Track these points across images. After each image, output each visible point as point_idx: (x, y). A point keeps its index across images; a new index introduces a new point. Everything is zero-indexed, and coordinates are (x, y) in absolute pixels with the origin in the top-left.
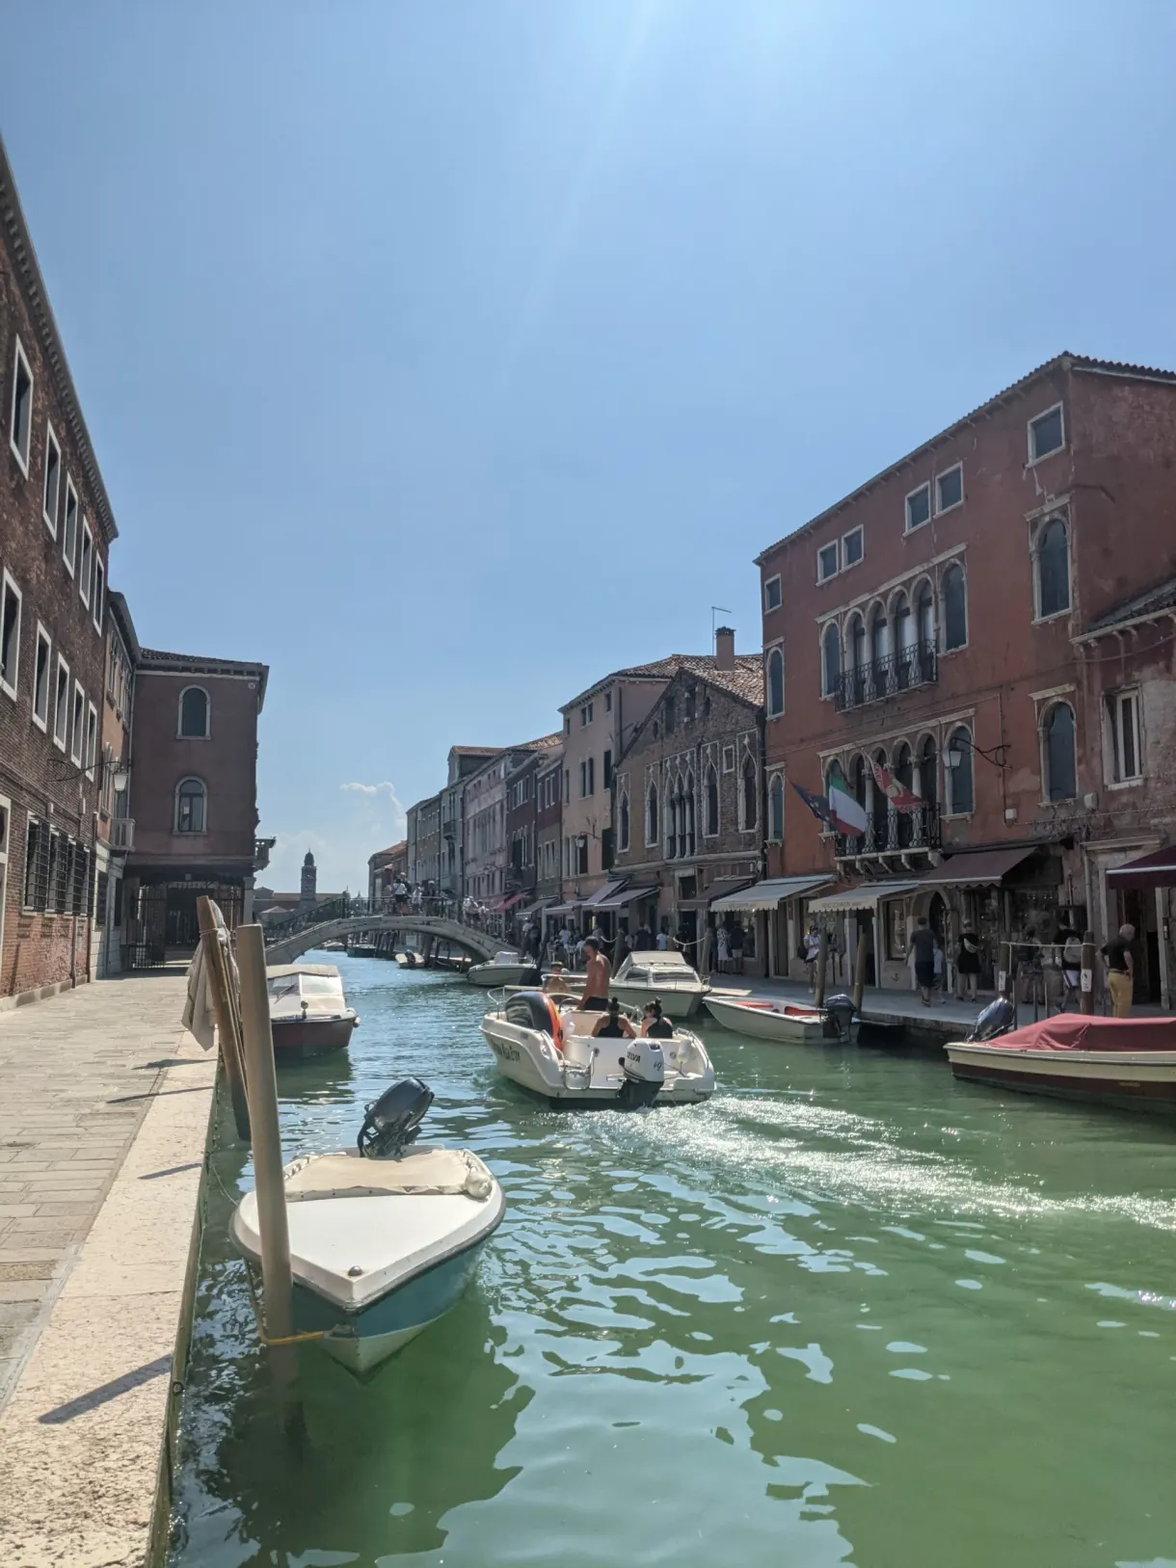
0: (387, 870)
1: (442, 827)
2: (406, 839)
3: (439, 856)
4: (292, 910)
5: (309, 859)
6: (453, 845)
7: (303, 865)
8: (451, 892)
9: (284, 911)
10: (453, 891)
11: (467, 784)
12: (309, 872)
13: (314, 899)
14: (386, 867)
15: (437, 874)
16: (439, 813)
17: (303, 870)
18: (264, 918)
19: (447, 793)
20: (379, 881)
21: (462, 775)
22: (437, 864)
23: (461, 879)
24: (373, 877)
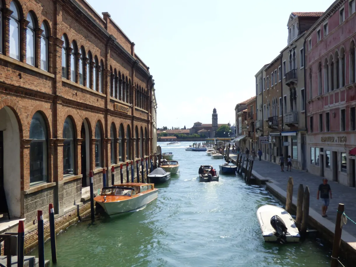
0: (244, 112)
1: (284, 77)
2: (255, 95)
3: (281, 100)
4: (209, 130)
5: (215, 111)
6: (295, 89)
7: (213, 113)
8: (294, 126)
9: (206, 131)
10: (296, 125)
11: (307, 37)
12: (215, 116)
13: (217, 126)
14: (244, 111)
15: (280, 113)
16: (281, 68)
17: (212, 115)
18: (199, 133)
19: (288, 50)
20: (240, 119)
21: (301, 31)
22: (279, 106)
23: (304, 116)
24: (238, 116)
